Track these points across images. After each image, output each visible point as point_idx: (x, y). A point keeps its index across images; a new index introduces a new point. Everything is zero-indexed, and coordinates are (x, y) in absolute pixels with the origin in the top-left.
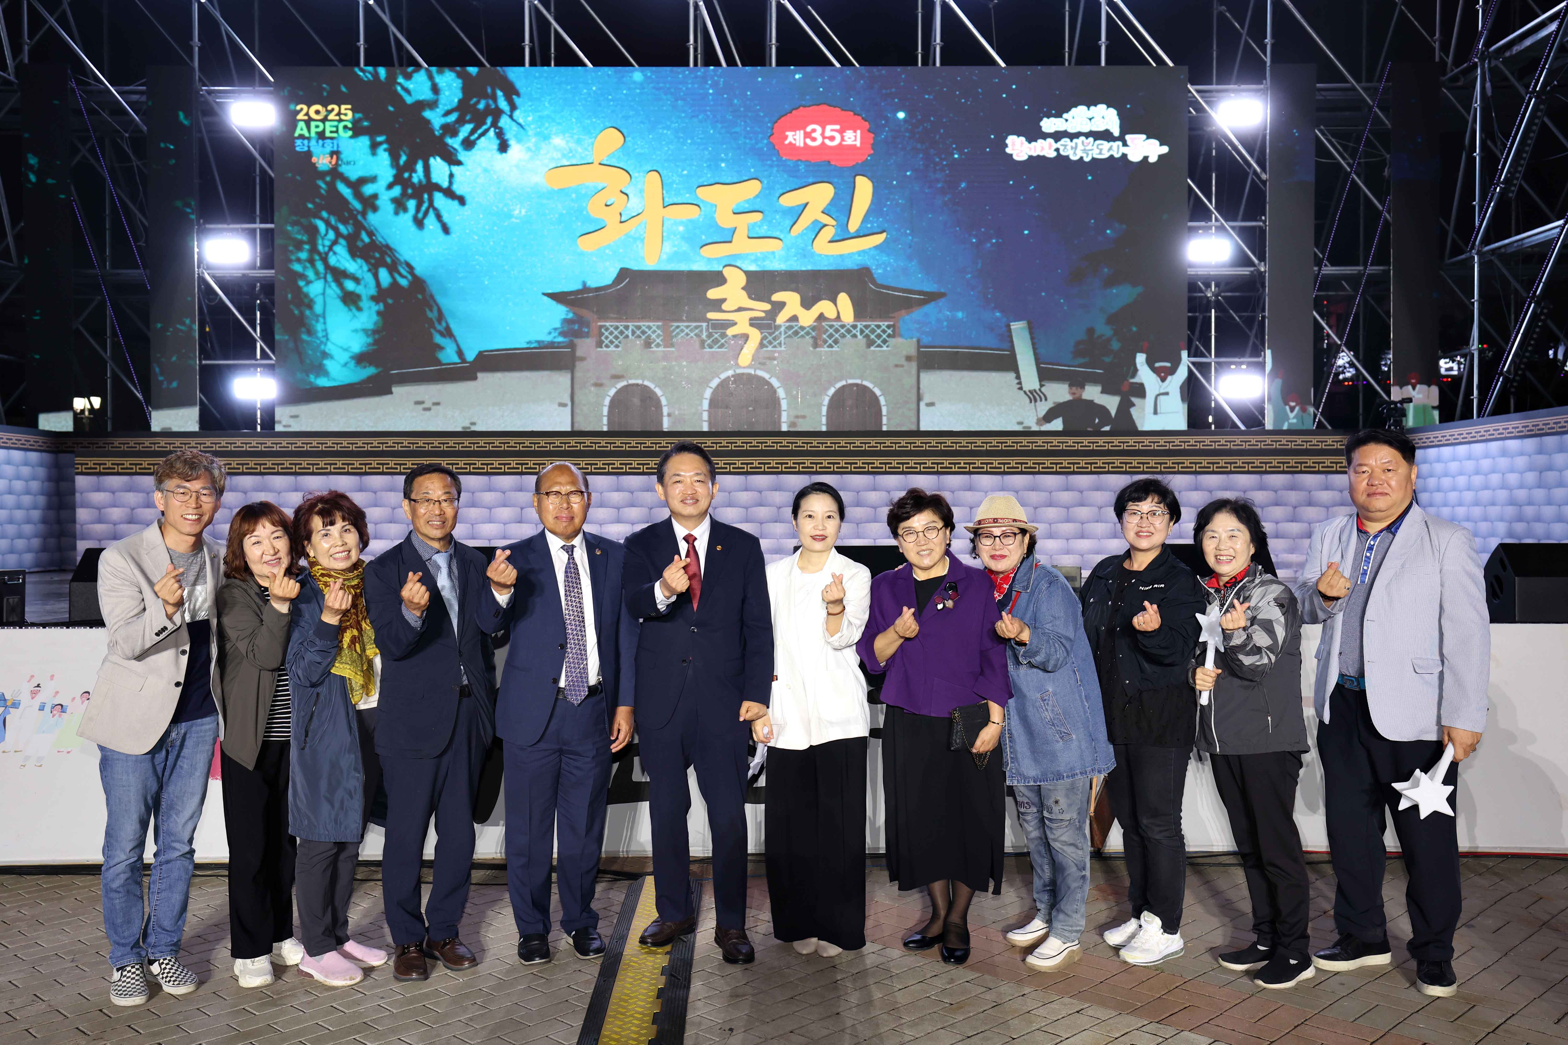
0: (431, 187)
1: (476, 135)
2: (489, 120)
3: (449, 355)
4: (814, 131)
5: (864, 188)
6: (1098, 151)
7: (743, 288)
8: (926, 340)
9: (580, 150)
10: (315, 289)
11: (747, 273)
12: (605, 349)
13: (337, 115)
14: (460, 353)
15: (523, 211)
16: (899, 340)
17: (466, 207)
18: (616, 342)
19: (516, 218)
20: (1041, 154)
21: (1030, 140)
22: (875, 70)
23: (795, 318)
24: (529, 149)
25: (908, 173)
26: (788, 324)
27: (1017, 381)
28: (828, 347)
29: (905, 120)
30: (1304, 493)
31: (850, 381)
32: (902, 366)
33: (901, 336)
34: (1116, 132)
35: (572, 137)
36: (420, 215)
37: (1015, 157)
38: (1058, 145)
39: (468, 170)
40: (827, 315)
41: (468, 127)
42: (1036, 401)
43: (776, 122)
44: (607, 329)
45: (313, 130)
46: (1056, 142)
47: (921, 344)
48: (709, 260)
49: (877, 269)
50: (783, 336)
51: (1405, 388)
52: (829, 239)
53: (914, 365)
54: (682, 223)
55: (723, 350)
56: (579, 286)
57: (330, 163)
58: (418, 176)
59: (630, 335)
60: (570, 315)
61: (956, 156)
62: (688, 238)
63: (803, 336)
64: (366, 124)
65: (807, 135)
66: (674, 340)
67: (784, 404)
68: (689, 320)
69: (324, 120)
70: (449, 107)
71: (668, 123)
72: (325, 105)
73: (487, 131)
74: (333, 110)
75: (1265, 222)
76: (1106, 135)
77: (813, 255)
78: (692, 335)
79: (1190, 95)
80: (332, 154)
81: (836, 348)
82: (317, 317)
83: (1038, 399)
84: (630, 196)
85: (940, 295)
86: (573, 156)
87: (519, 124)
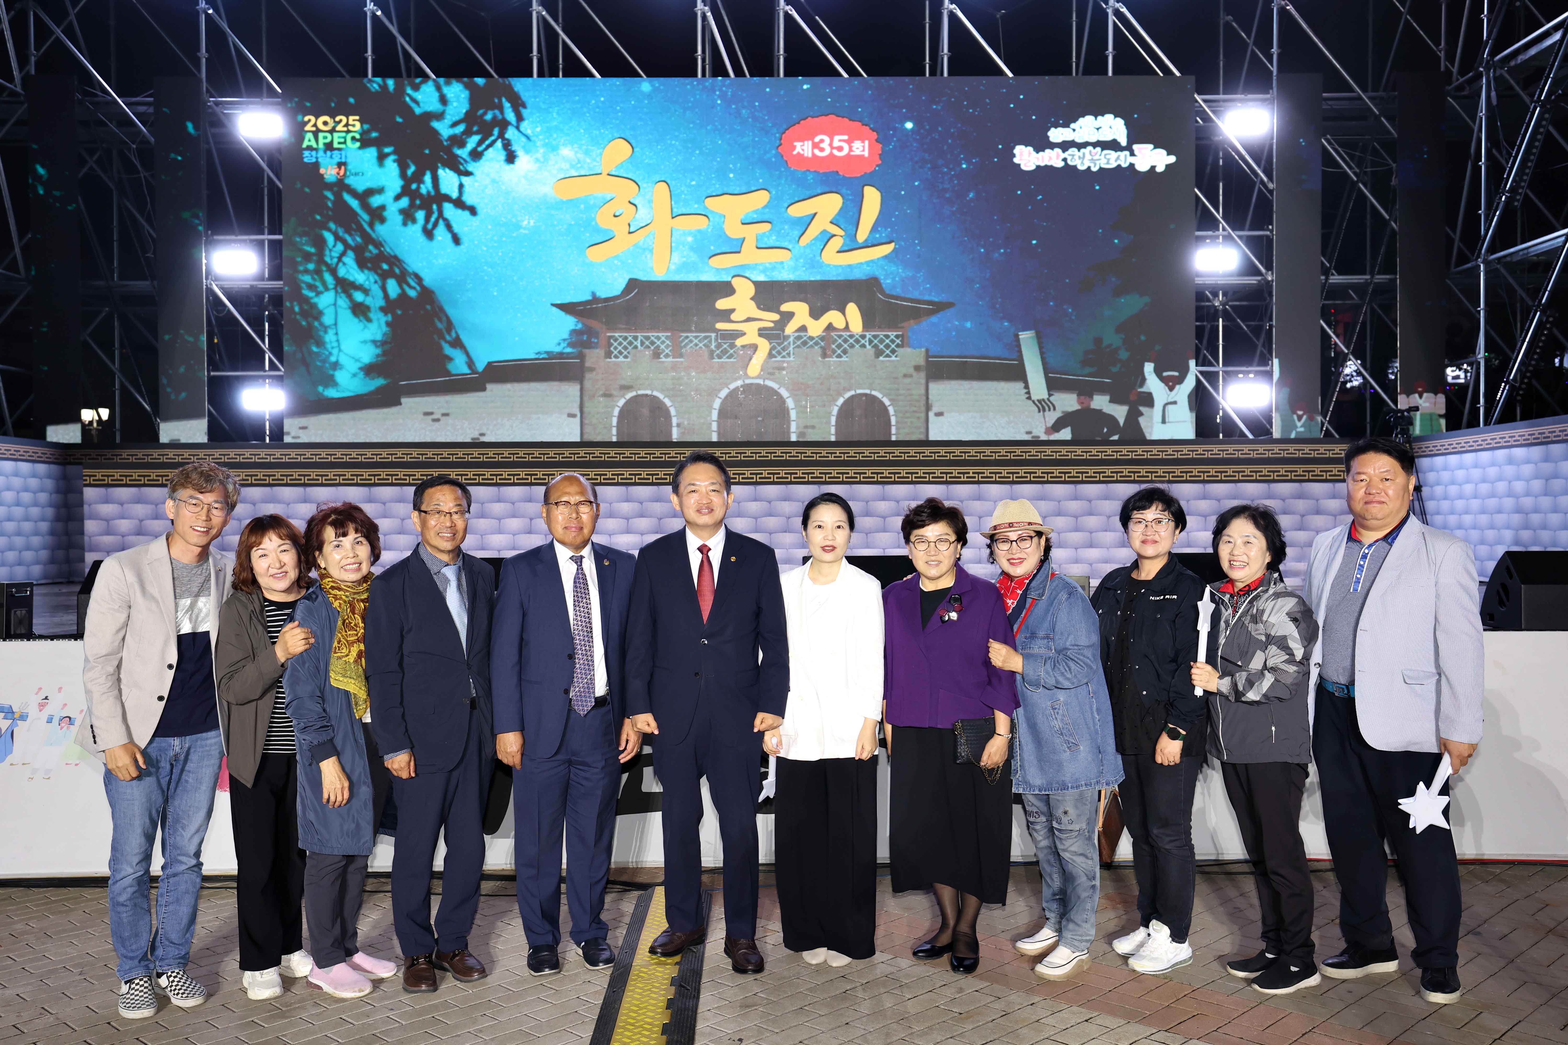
0: (440, 198)
1: (484, 146)
2: (496, 132)
3: (459, 365)
4: (822, 141)
5: (872, 198)
6: (1106, 161)
7: (752, 299)
8: (934, 350)
9: (588, 160)
10: (325, 301)
11: (755, 283)
12: (614, 359)
13: (344, 126)
14: (470, 364)
15: (532, 222)
16: (908, 350)
17: (478, 217)
18: (625, 353)
19: (525, 229)
20: (1049, 164)
21: (1039, 149)
22: (882, 80)
23: (803, 328)
24: (537, 160)
25: (916, 183)
26: (796, 334)
27: (1026, 391)
28: (837, 357)
29: (912, 130)
30: (1311, 502)
31: (859, 391)
32: (911, 376)
33: (909, 345)
34: (1124, 142)
35: (580, 148)
36: (430, 226)
37: (1023, 167)
38: (1066, 155)
39: (478, 181)
40: (836, 325)
41: (475, 138)
43: (784, 133)
44: (616, 340)
45: (321, 141)
46: (1064, 152)
47: (930, 354)
48: (718, 270)
49: (885, 279)
50: (792, 347)
51: (1411, 396)
52: (837, 249)
53: (923, 375)
54: (690, 234)
55: (732, 360)
56: (588, 297)
57: (338, 174)
58: (426, 188)
59: (639, 345)
60: (580, 326)
61: (964, 166)
62: (697, 249)
63: (811, 346)
64: (374, 135)
65: (816, 146)
66: (683, 350)
67: (793, 415)
68: (698, 330)
69: (332, 131)
70: (457, 118)
71: (677, 134)
72: (333, 117)
73: (494, 142)
74: (341, 121)
75: (1272, 231)
76: (1113, 145)
77: (821, 265)
78: (701, 345)
79: (1197, 104)
80: (340, 165)
81: (844, 359)
82: (326, 329)
83: (1047, 408)
84: (639, 206)
85: (949, 305)
86: (580, 167)
87: (526, 135)
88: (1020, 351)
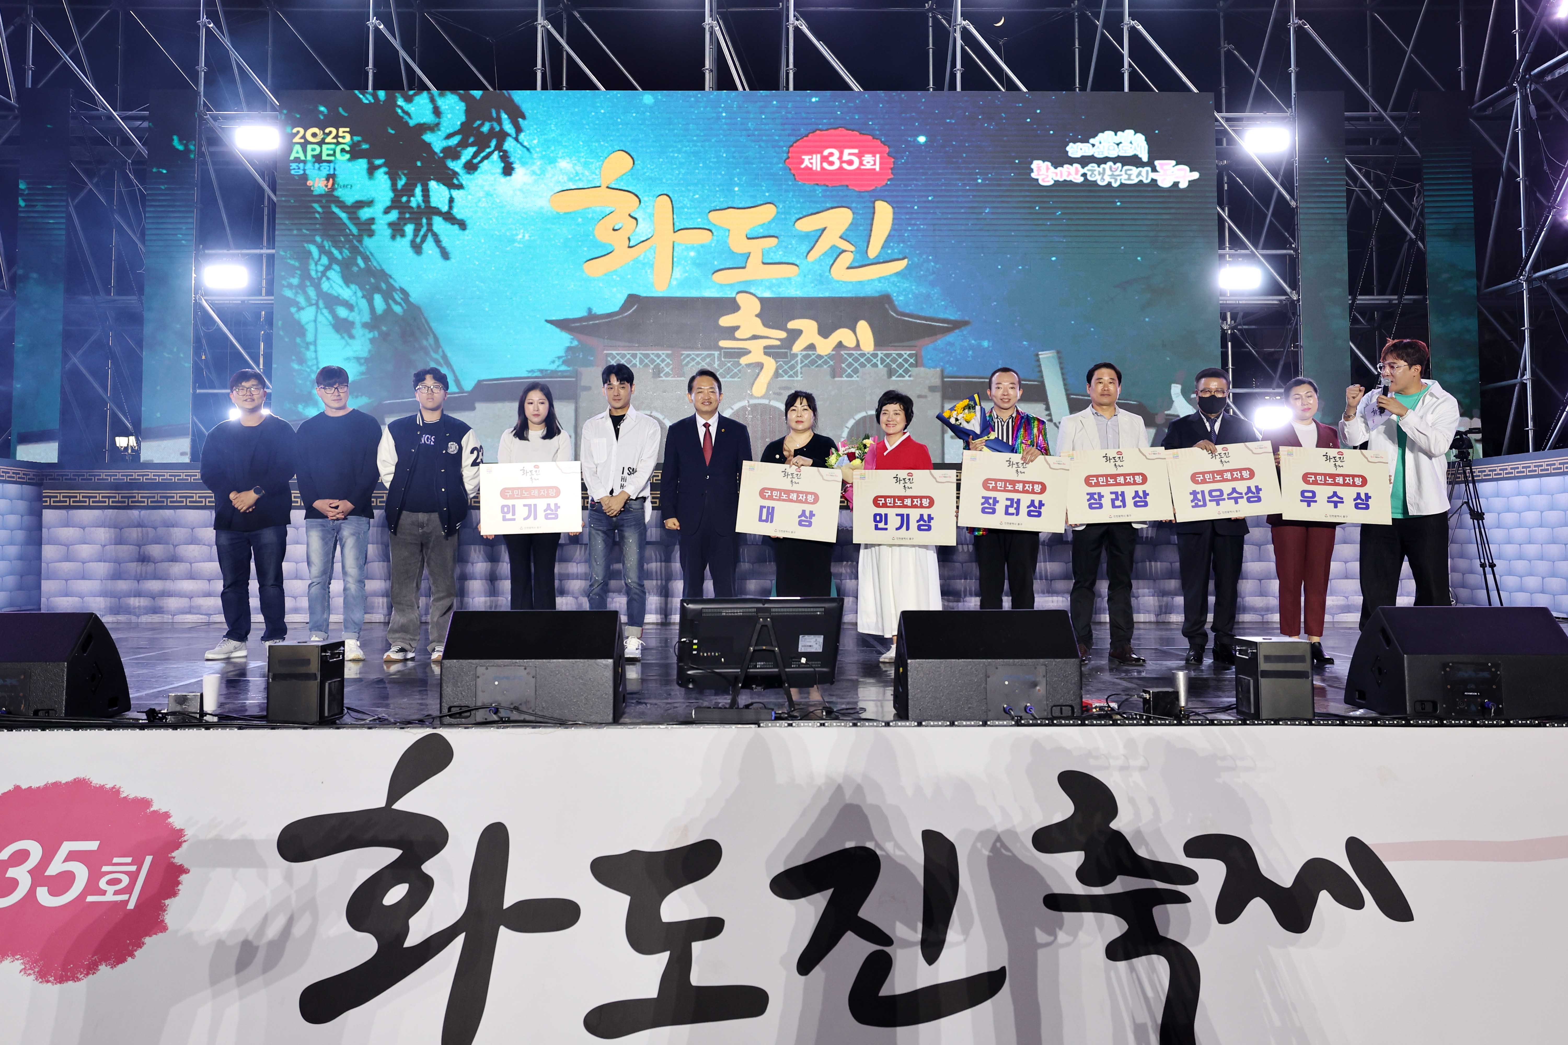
0: (430, 211)
1: (479, 159)
2: (494, 143)
4: (831, 154)
5: (884, 213)
6: (1126, 177)
7: (758, 316)
8: (949, 370)
9: (587, 173)
10: (307, 317)
11: (762, 300)
13: (334, 138)
14: (460, 383)
15: (527, 237)
16: (922, 370)
17: (467, 232)
19: (519, 243)
20: (1068, 179)
21: (1056, 165)
22: (894, 93)
23: (812, 347)
24: (534, 173)
25: (930, 198)
26: (805, 353)
27: (1046, 413)
28: (848, 376)
29: (926, 144)
32: (925, 397)
33: (923, 365)
34: (1145, 158)
35: (579, 160)
36: (418, 240)
37: (1041, 182)
38: (1085, 170)
39: (470, 194)
40: (846, 343)
41: (471, 150)
43: (792, 146)
45: (310, 153)
46: (1083, 167)
47: (946, 374)
48: (722, 286)
49: (898, 296)
50: (799, 366)
52: (847, 265)
53: (938, 396)
54: (693, 248)
55: (736, 379)
56: (584, 313)
57: (326, 186)
58: (417, 201)
60: (575, 344)
61: (979, 181)
62: (699, 263)
63: (821, 366)
64: (365, 147)
65: (825, 159)
66: (685, 369)
68: (700, 348)
69: (321, 143)
70: (451, 130)
71: (680, 146)
72: (322, 128)
73: (491, 153)
74: (330, 133)
75: (1296, 250)
76: (1134, 161)
77: (831, 281)
79: (1217, 123)
80: (329, 177)
81: (855, 378)
82: (307, 345)
84: (639, 220)
85: (965, 323)
86: (580, 179)
87: (525, 147)
88: (1041, 371)
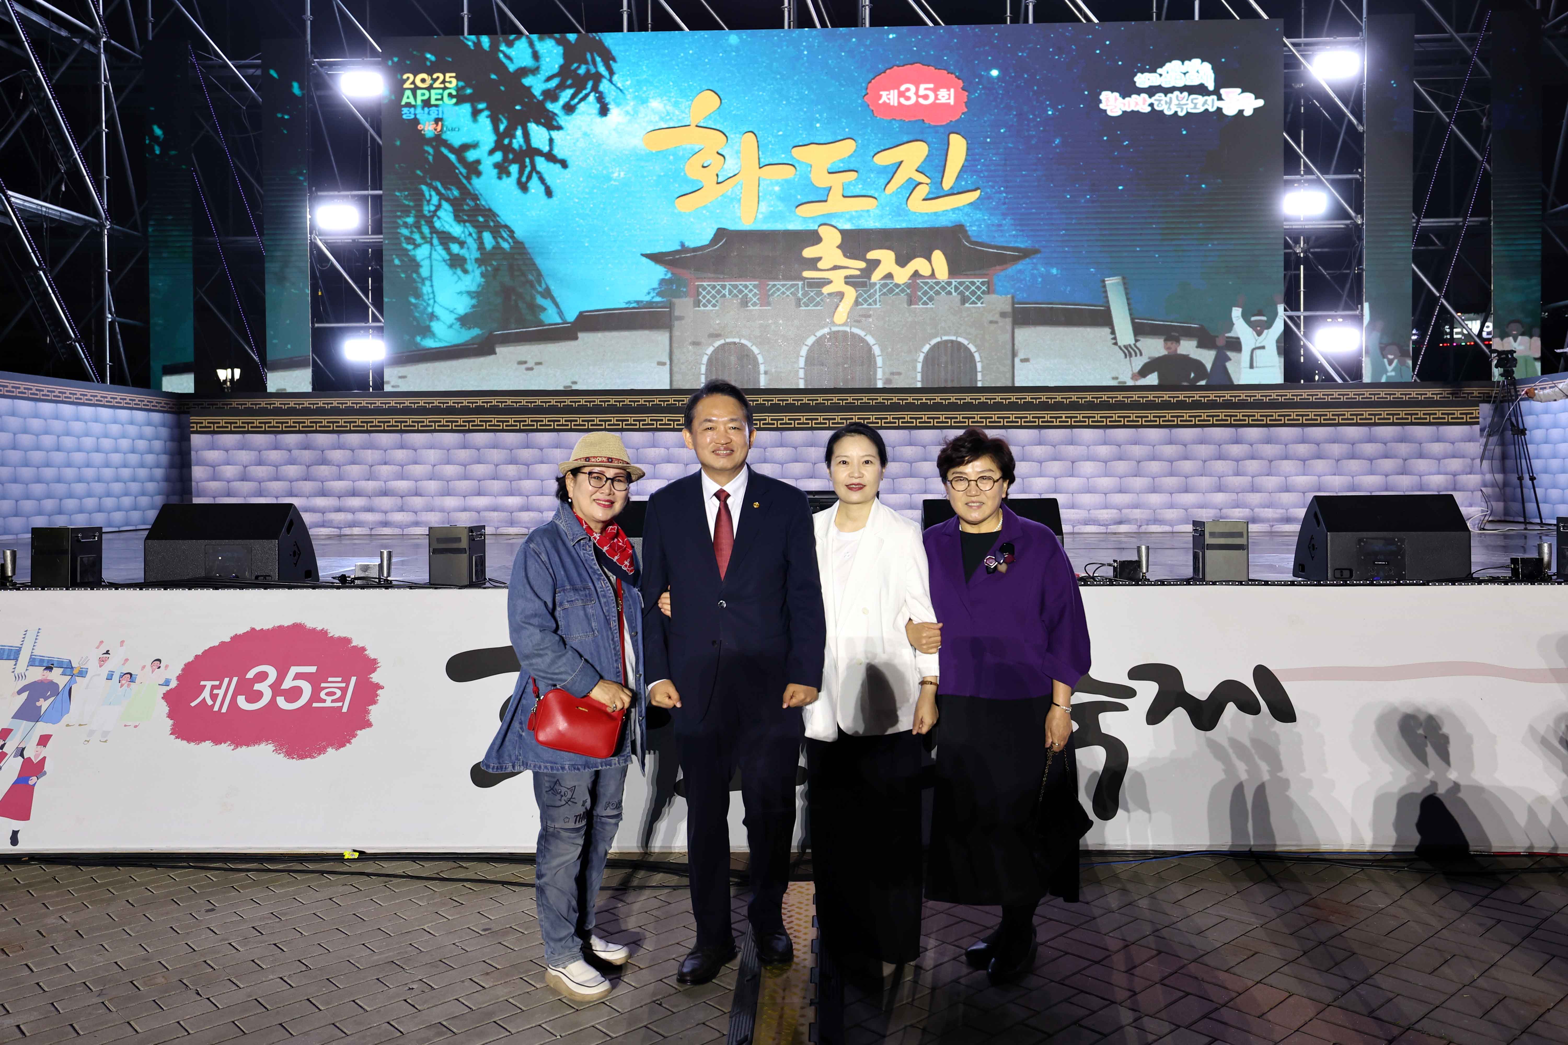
0: (532, 152)
2: (590, 85)
3: (551, 315)
4: (908, 90)
5: (958, 146)
6: (1193, 106)
7: (838, 247)
8: (1020, 296)
9: (677, 112)
10: (421, 253)
11: (843, 232)
12: (702, 308)
13: (441, 83)
14: (560, 313)
15: (622, 174)
16: (993, 297)
18: (714, 301)
19: (615, 180)
20: (1136, 109)
21: (1125, 94)
22: (968, 28)
23: (889, 276)
24: (627, 113)
25: (1002, 131)
26: (882, 282)
27: (1113, 336)
28: (923, 304)
29: (998, 77)
30: (1414, 445)
31: (945, 338)
32: (996, 322)
33: (994, 292)
34: (1211, 86)
35: (669, 100)
36: (524, 179)
37: (1109, 113)
38: (1152, 100)
39: (568, 135)
40: (922, 272)
41: (569, 92)
42: (1131, 356)
43: (870, 82)
44: (704, 289)
45: (420, 98)
46: (1150, 97)
47: (1016, 300)
48: (805, 219)
49: (971, 226)
50: (878, 294)
51: (1506, 340)
52: (923, 197)
53: (1009, 321)
54: (777, 183)
55: (819, 308)
56: (677, 247)
57: (436, 130)
58: (518, 142)
59: (727, 294)
60: (669, 275)
61: (1050, 113)
62: (784, 198)
63: (897, 294)
64: (469, 91)
65: (901, 94)
66: (771, 299)
67: (879, 361)
68: (786, 278)
69: (430, 88)
70: (550, 73)
71: (764, 85)
72: (430, 74)
73: (587, 95)
74: (438, 78)
75: (1361, 174)
76: (1200, 90)
77: (907, 213)
78: (788, 293)
79: (1285, 49)
80: (437, 121)
81: (930, 306)
82: (423, 280)
83: (1133, 353)
84: (727, 157)
85: (1036, 251)
86: (671, 119)
87: (618, 88)
88: (1107, 297)
